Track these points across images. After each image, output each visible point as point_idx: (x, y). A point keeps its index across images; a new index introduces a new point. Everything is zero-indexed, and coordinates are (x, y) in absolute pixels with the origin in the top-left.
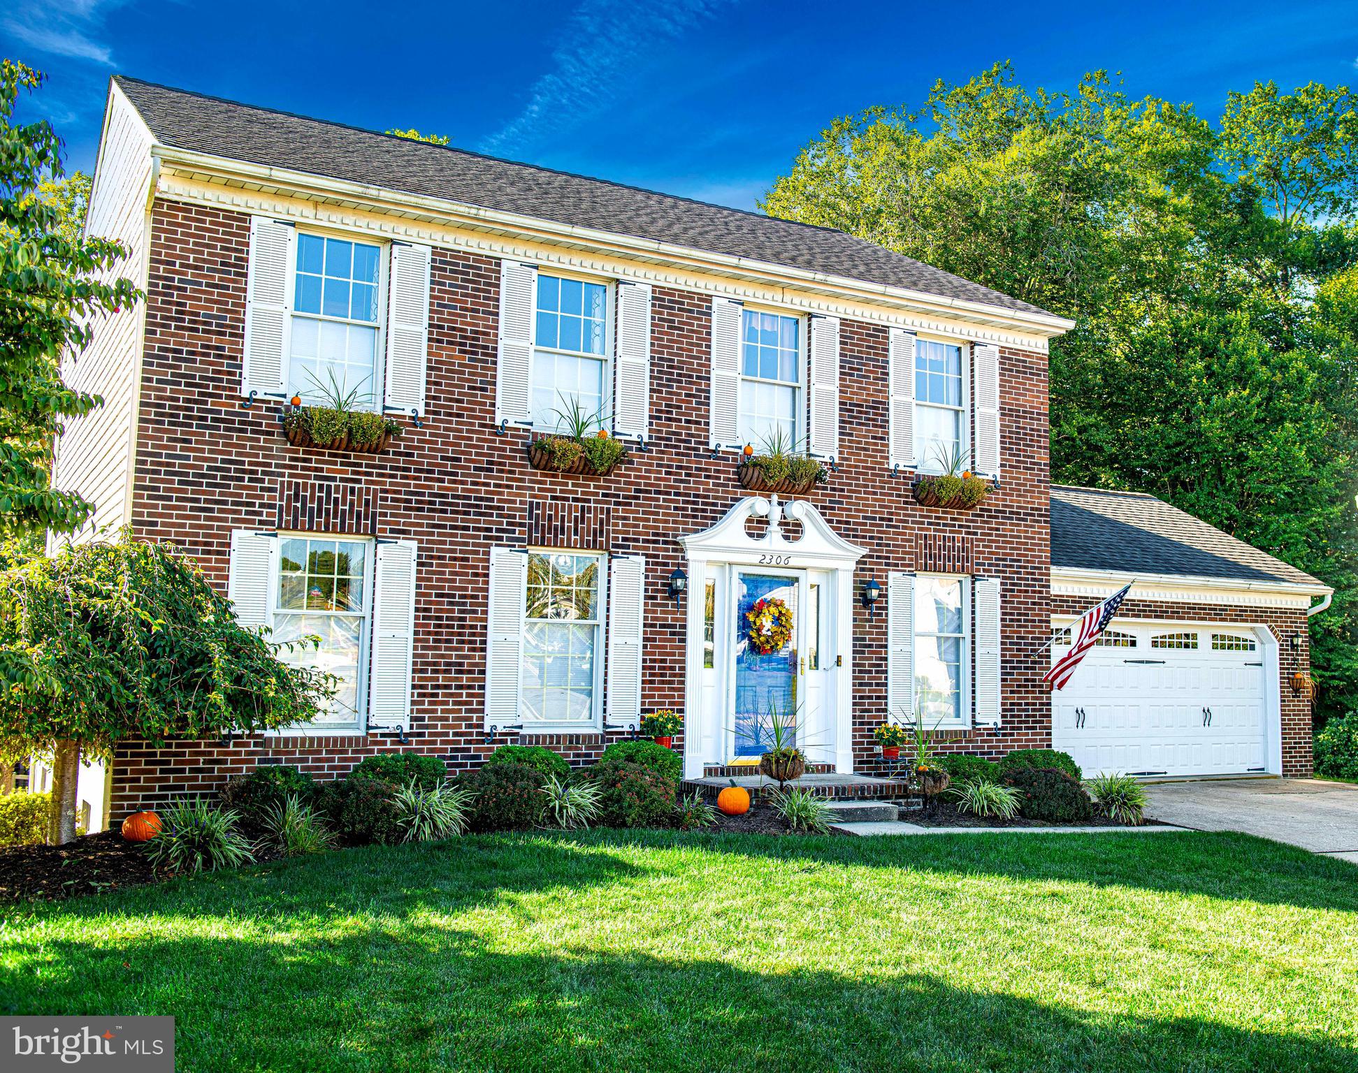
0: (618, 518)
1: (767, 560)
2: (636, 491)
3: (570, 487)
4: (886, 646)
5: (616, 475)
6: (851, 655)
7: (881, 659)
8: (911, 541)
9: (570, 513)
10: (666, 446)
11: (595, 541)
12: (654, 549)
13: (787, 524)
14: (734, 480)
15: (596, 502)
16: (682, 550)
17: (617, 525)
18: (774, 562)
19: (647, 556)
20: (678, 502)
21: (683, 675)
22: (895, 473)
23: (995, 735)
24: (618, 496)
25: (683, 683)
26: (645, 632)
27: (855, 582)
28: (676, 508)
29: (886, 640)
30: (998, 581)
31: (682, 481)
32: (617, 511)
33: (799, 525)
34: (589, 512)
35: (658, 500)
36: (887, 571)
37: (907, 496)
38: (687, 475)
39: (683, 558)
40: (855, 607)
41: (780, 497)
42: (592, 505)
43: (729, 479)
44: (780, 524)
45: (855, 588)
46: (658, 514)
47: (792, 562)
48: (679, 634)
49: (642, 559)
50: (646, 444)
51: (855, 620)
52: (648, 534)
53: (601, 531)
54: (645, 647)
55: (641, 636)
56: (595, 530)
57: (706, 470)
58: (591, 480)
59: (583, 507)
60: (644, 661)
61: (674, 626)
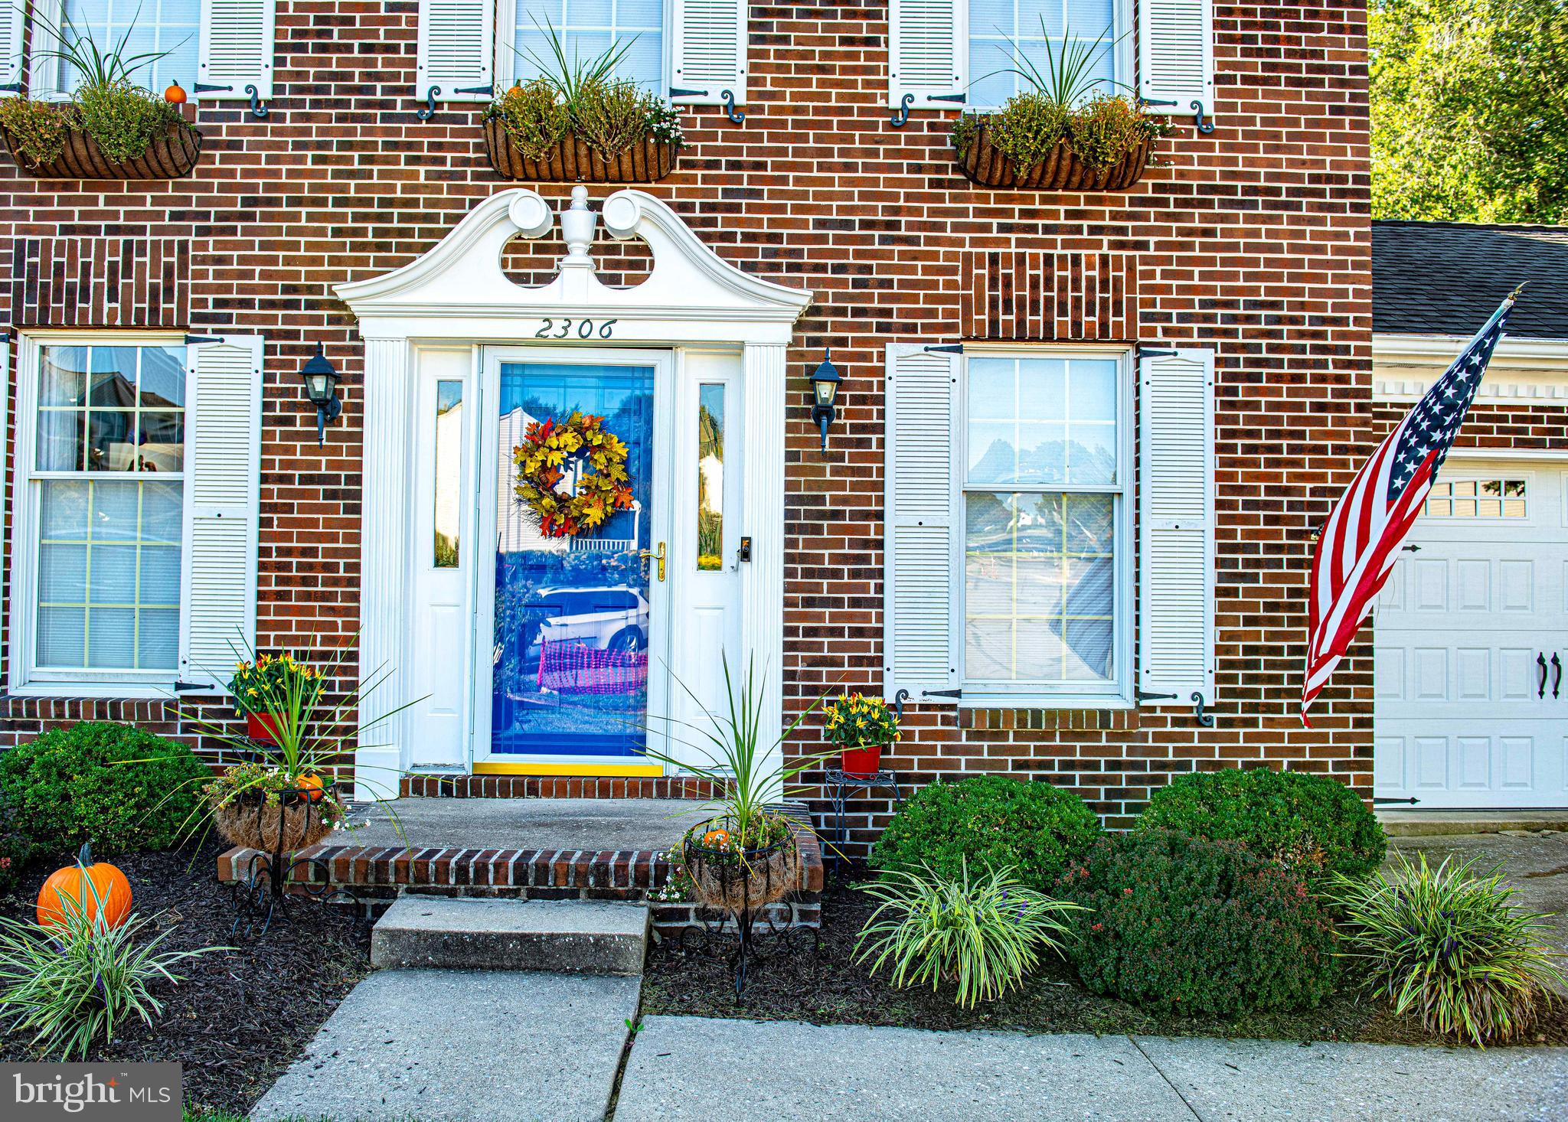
0: (204, 260)
1: (557, 329)
2: (246, 202)
3: (101, 206)
4: (880, 516)
5: (202, 174)
6: (779, 536)
7: (866, 544)
8: (953, 271)
9: (100, 257)
10: (315, 104)
11: (155, 311)
12: (287, 320)
13: (614, 249)
14: (478, 162)
15: (156, 231)
16: (353, 320)
17: (204, 274)
18: (573, 333)
19: (268, 335)
20: (343, 217)
21: (355, 582)
22: (903, 118)
23: (1197, 722)
24: (206, 216)
25: (356, 597)
26: (263, 494)
27: (790, 370)
28: (337, 232)
29: (881, 500)
30: (1208, 356)
31: (352, 174)
32: (204, 246)
33: (647, 250)
34: (142, 252)
35: (296, 217)
36: (882, 343)
37: (940, 169)
38: (364, 160)
39: (355, 335)
40: (789, 428)
41: (592, 192)
42: (148, 238)
43: (466, 162)
44: (594, 250)
45: (790, 385)
46: (295, 246)
47: (621, 331)
48: (346, 494)
49: (257, 342)
50: (270, 103)
51: (790, 456)
52: (273, 289)
53: (169, 290)
54: (264, 523)
55: (254, 500)
56: (154, 288)
57: (409, 146)
58: (148, 188)
59: (128, 244)
60: (263, 552)
61: (336, 479)
